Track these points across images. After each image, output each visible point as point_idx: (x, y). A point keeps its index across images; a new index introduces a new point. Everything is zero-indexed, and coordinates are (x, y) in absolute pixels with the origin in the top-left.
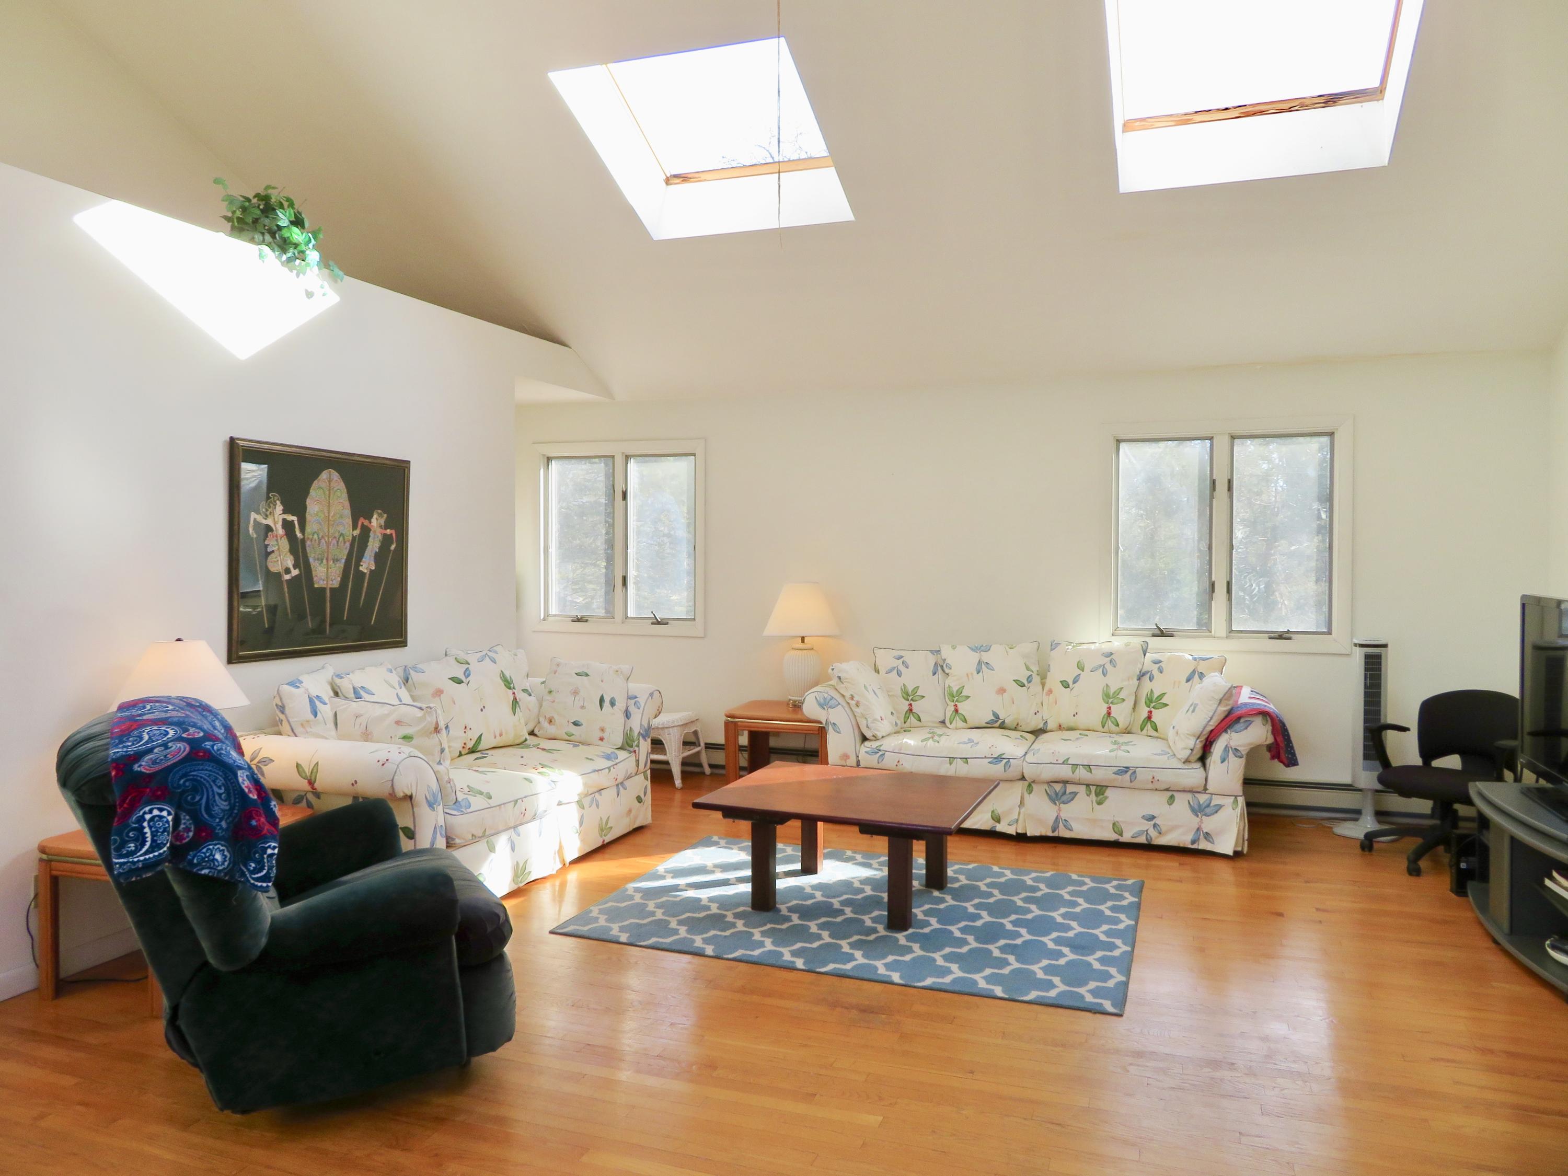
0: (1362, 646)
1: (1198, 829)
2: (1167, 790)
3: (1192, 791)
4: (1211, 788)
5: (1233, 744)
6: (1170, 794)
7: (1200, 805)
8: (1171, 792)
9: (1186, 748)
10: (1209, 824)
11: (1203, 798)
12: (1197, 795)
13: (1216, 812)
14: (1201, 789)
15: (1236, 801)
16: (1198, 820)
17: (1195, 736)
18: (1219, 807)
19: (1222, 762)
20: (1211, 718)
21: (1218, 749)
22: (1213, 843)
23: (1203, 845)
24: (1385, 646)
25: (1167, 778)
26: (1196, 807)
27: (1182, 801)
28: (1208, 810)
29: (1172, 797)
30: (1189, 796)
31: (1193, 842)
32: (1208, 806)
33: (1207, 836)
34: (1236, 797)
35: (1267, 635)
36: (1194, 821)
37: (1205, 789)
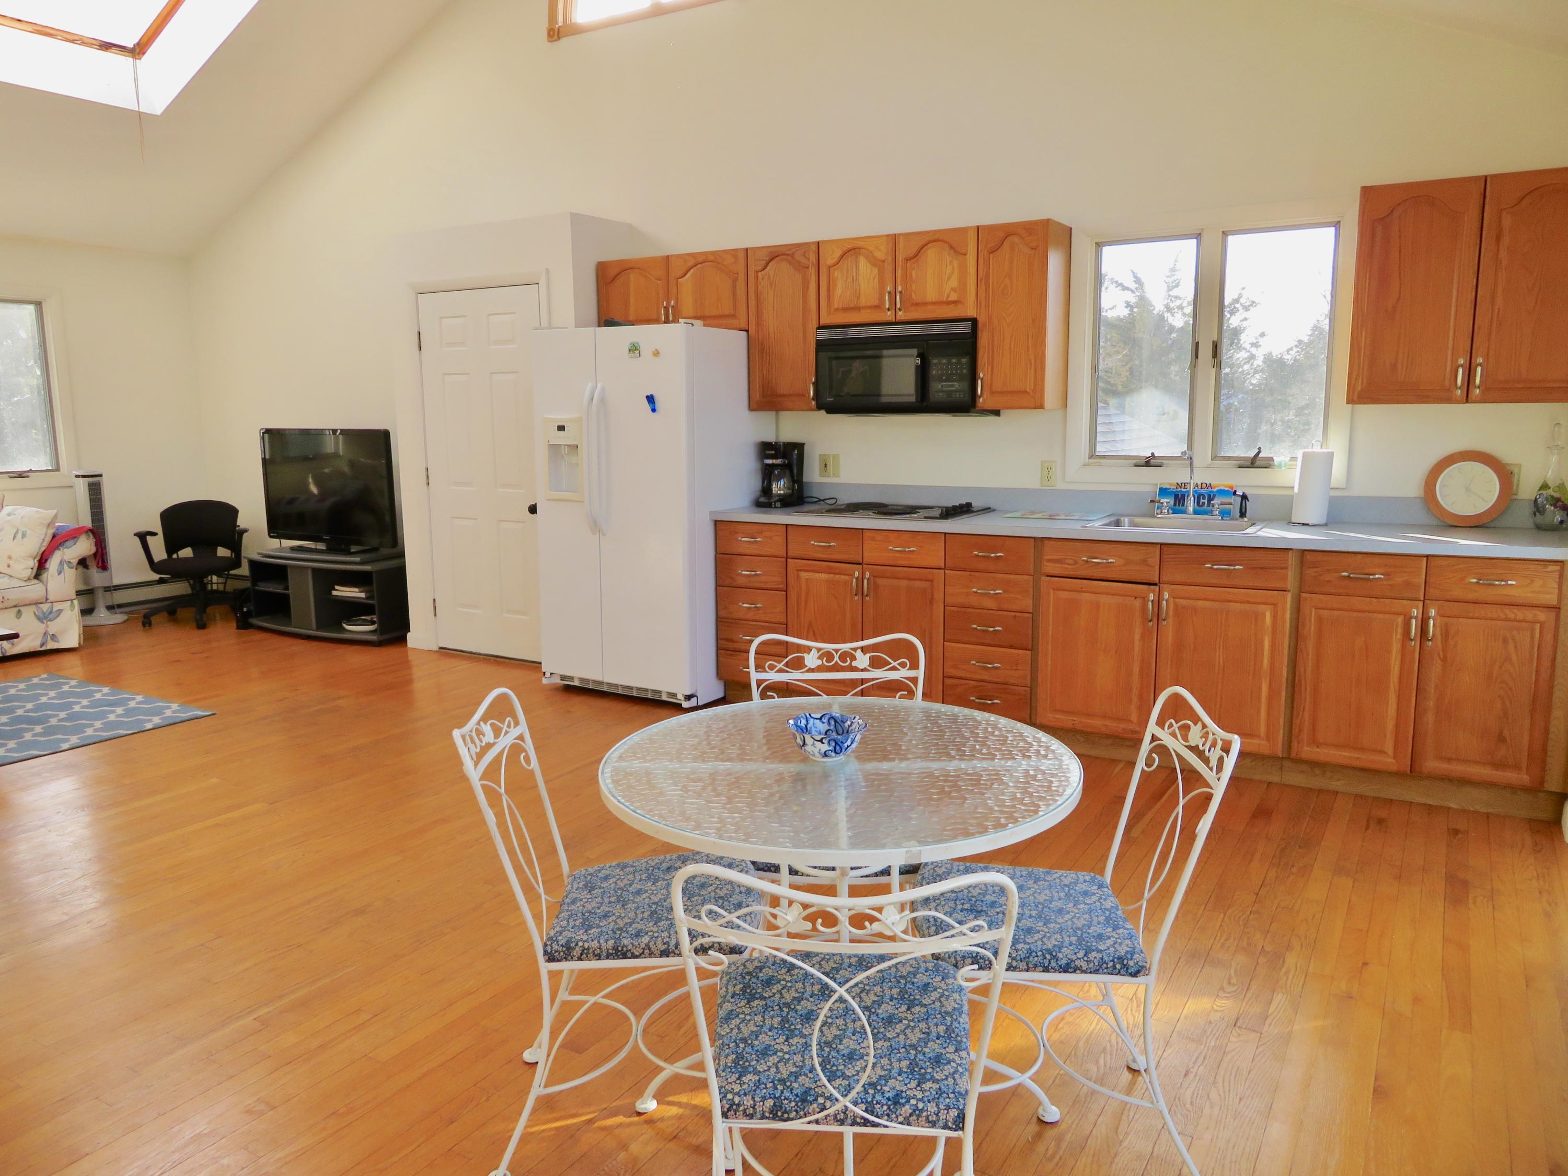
0: (84, 477)
1: (45, 634)
2: (15, 606)
3: (36, 603)
4: (51, 598)
5: (67, 558)
6: (17, 609)
7: (44, 613)
8: (18, 608)
9: (27, 568)
10: (53, 627)
11: (45, 607)
12: (40, 606)
13: (58, 616)
14: (44, 600)
15: (72, 605)
16: (43, 626)
17: (31, 557)
18: (60, 612)
19: (59, 574)
20: (44, 540)
21: (53, 564)
22: (58, 642)
23: (51, 645)
25: (15, 596)
26: (41, 615)
27: (28, 613)
28: (51, 616)
29: (19, 611)
30: (33, 608)
31: (42, 645)
32: (51, 612)
33: (54, 637)
34: (72, 600)
35: (7, 475)
36: (40, 628)
37: (47, 599)
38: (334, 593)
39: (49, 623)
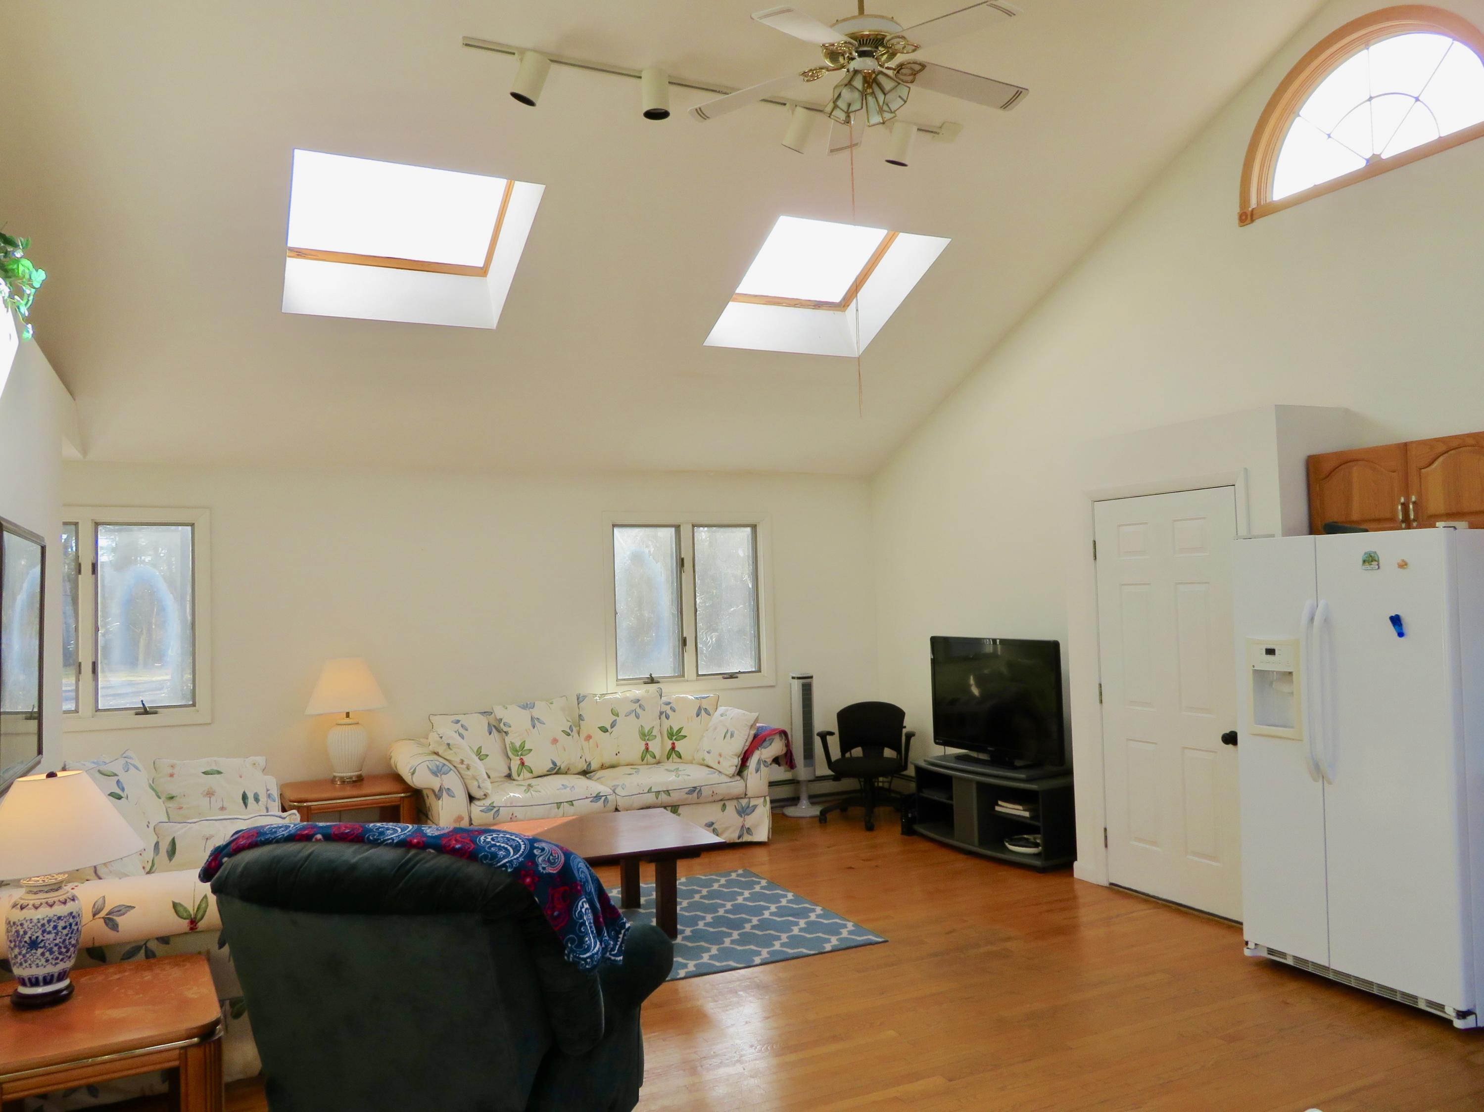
0: (799, 678)
1: (742, 827)
2: (721, 800)
3: (738, 798)
4: (749, 794)
5: (763, 757)
6: (722, 803)
7: (743, 808)
8: (723, 801)
9: (732, 766)
10: (750, 821)
11: (744, 802)
12: (741, 801)
13: (753, 811)
14: (743, 796)
15: (765, 800)
16: (742, 819)
17: (736, 755)
18: (755, 807)
19: (757, 772)
20: (747, 740)
21: (752, 763)
22: (751, 835)
23: (747, 838)
24: (811, 677)
25: (722, 790)
26: (740, 809)
27: (731, 807)
28: (748, 811)
29: (724, 805)
30: (735, 802)
31: (739, 837)
32: (748, 807)
33: (749, 831)
34: (765, 797)
35: (721, 676)
36: (738, 821)
37: (746, 795)
38: (997, 808)
39: (746, 816)
